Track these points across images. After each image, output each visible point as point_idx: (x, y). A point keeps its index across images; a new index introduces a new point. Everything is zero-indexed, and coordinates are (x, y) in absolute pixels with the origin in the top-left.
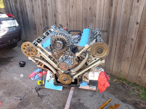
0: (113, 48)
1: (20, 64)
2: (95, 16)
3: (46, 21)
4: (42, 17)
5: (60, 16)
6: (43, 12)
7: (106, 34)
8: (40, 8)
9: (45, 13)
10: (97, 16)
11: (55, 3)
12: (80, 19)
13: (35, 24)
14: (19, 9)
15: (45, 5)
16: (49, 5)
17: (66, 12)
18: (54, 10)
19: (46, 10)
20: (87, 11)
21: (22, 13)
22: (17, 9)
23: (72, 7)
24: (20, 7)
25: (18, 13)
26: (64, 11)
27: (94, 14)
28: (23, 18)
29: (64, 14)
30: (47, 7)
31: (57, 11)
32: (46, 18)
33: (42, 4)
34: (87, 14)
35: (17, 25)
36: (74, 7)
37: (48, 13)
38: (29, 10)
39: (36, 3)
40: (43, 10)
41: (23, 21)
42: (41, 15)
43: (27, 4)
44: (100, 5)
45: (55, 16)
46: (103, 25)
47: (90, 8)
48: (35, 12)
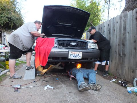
3: (122, 49)
4: (119, 45)
8: (118, 38)
9: (123, 41)
15: (124, 34)
16: (128, 33)
18: (134, 37)
30: (126, 36)
32: (124, 45)
33: (120, 35)
37: (126, 41)
39: (114, 34)
40: (120, 39)
42: (118, 43)
45: (135, 42)
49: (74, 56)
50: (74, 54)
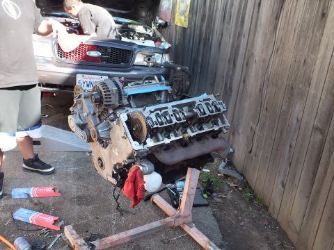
0: (325, 183)
2: (310, 84)
3: (231, 72)
4: (229, 61)
5: (254, 65)
6: (232, 50)
7: (319, 137)
8: (231, 40)
9: (235, 54)
10: (313, 85)
11: (254, 35)
12: (282, 84)
13: (215, 74)
14: (204, 36)
15: (240, 35)
16: (244, 36)
17: (264, 60)
18: (249, 51)
19: (238, 46)
20: (299, 67)
21: (204, 45)
23: (278, 50)
24: (206, 30)
25: (200, 42)
26: (263, 56)
27: (310, 76)
28: (203, 55)
29: (262, 64)
30: (240, 42)
31: (252, 54)
32: (234, 64)
33: (235, 32)
34: (297, 75)
36: (279, 52)
37: (238, 55)
39: (229, 27)
40: (233, 45)
41: (202, 61)
42: (229, 55)
43: (216, 26)
44: (324, 57)
45: (247, 64)
46: (319, 112)
47: (305, 61)
48: (222, 47)
49: (88, 85)
50: (88, 80)
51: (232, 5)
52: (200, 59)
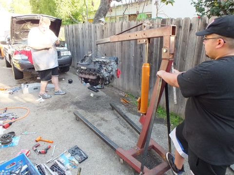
1: (69, 81)
7: (121, 63)
14: (75, 43)
19: (91, 45)
21: (76, 46)
22: (73, 42)
35: (70, 54)
38: (81, 44)
39: (86, 39)
40: (89, 45)
41: (77, 52)
43: (80, 39)
48: (85, 46)
51: (85, 32)
52: (75, 52)
